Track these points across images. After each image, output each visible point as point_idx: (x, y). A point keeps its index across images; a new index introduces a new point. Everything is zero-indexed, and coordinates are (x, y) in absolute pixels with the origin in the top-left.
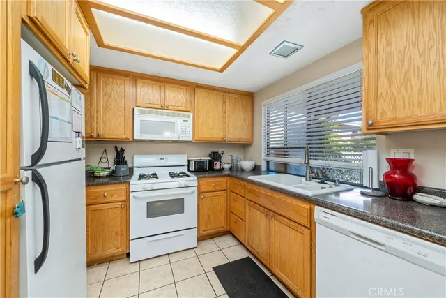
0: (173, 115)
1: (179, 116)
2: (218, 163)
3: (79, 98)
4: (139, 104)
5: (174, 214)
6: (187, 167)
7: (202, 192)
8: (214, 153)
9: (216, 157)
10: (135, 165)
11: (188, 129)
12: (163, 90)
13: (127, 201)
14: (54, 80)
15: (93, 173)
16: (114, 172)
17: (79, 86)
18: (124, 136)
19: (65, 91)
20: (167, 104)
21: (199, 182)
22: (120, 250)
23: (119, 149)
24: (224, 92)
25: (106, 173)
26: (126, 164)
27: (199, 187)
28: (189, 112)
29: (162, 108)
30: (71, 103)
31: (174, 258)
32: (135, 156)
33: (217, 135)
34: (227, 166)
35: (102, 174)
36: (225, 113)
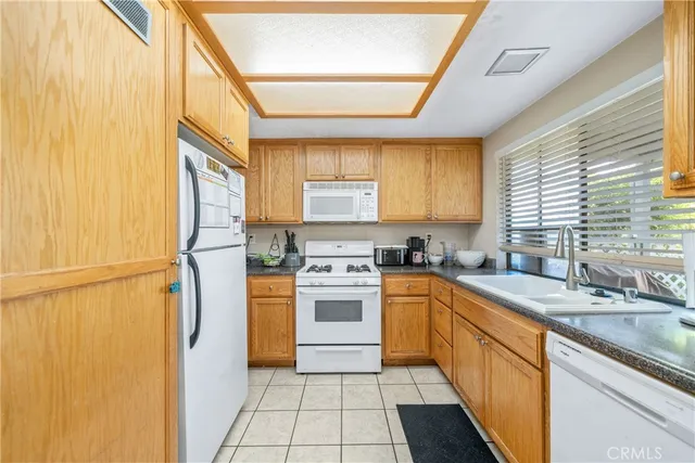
0: (351, 187)
1: (358, 187)
2: (419, 254)
3: (238, 181)
4: (309, 178)
5: (348, 320)
6: (373, 259)
7: (390, 296)
8: (412, 238)
9: (416, 244)
10: (307, 254)
11: (371, 205)
12: (337, 155)
13: (293, 297)
14: (209, 167)
15: (263, 262)
16: (284, 261)
17: (237, 167)
18: (293, 219)
19: (221, 176)
20: (343, 173)
21: (383, 281)
22: (286, 355)
23: (290, 234)
24: (426, 145)
25: (276, 263)
26: (297, 252)
27: (383, 287)
28: (372, 180)
29: (337, 179)
30: (228, 188)
31: (348, 380)
32: (307, 243)
33: (418, 211)
34: (436, 259)
35: (271, 263)
36: (430, 176)
